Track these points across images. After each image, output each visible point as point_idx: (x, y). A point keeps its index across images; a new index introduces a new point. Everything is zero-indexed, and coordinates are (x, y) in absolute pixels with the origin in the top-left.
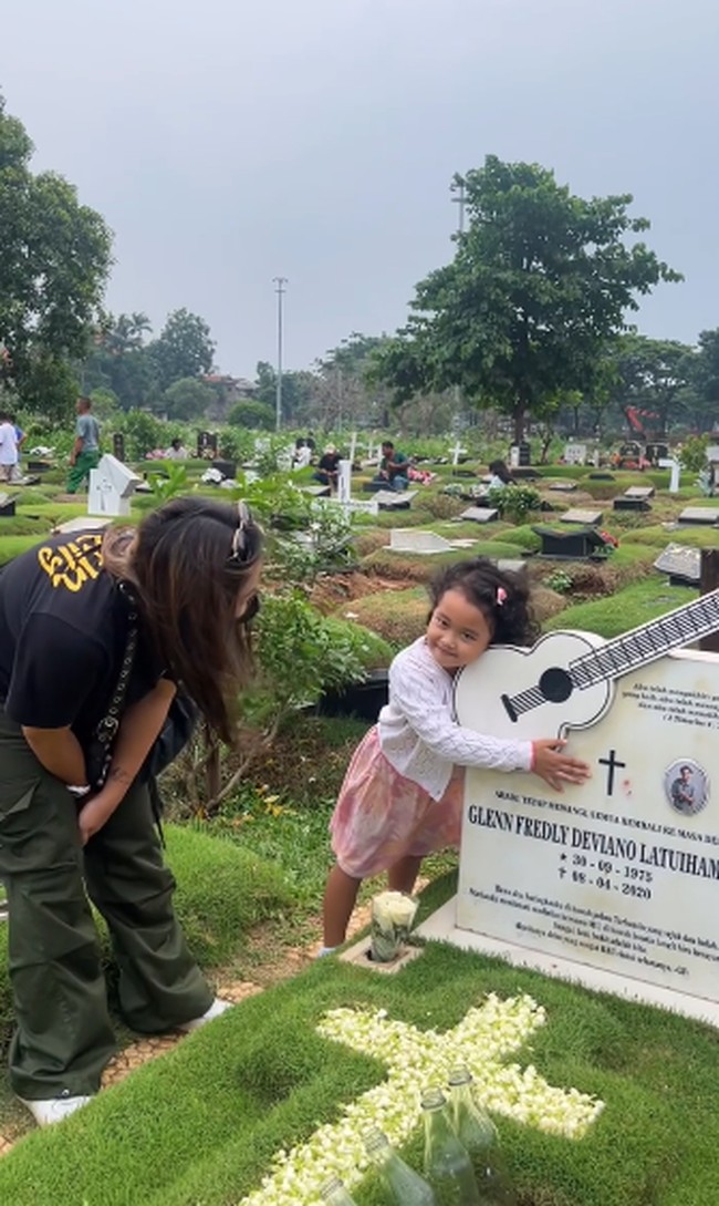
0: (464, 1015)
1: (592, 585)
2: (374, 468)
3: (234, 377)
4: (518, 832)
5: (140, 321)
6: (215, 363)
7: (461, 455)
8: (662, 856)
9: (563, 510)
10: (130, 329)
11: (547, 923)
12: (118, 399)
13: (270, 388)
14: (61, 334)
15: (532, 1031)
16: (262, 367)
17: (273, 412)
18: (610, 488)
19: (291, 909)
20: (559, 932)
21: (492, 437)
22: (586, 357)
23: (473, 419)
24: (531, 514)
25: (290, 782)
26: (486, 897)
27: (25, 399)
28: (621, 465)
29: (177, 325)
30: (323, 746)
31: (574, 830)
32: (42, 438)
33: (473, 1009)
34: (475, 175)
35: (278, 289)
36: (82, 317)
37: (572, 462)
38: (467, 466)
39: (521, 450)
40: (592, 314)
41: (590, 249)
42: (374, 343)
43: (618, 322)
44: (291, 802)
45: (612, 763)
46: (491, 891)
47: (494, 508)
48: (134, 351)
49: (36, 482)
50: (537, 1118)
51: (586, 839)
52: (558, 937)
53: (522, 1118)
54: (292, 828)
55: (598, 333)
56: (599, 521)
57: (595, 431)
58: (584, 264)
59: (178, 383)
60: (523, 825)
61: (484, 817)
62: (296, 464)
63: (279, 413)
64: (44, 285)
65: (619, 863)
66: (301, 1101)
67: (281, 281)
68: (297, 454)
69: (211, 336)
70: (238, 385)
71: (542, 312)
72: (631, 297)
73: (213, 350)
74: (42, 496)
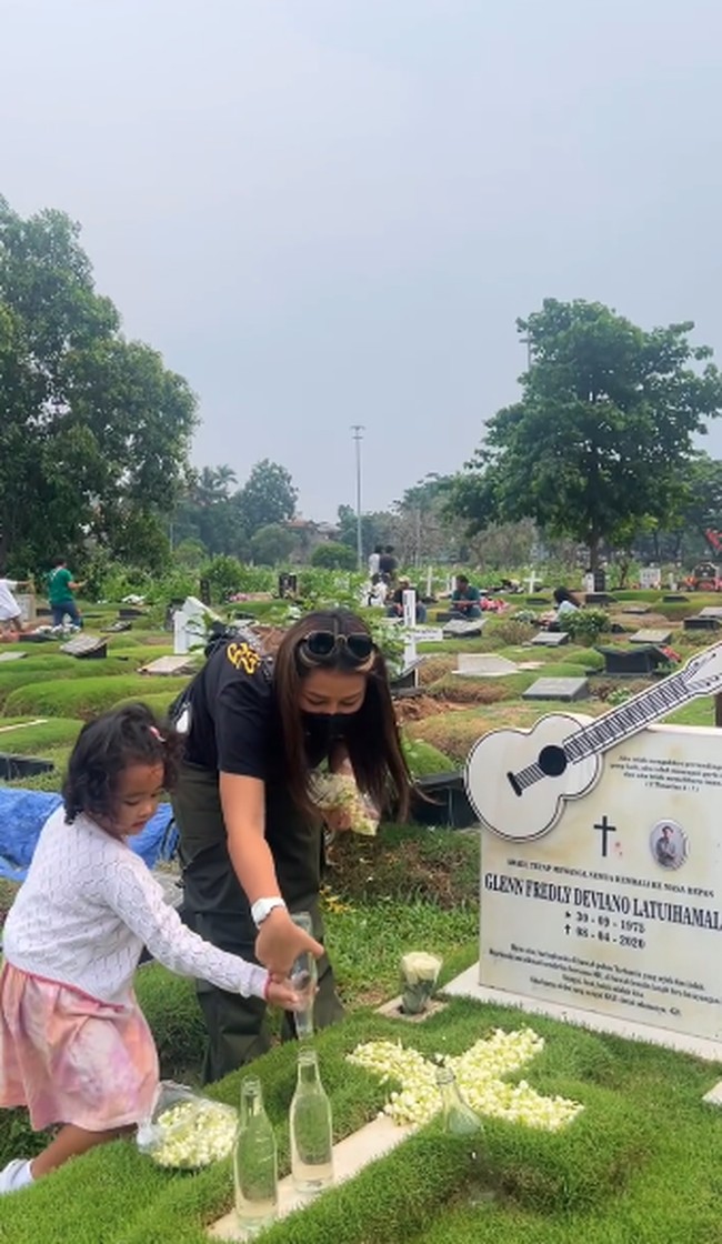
0: (472, 1045)
3: (316, 521)
4: (528, 895)
5: (225, 474)
6: (297, 509)
7: (536, 583)
8: (651, 908)
9: (635, 631)
10: (214, 483)
11: (556, 976)
12: (206, 547)
13: (352, 529)
14: (151, 491)
15: (530, 1056)
16: (343, 510)
17: (353, 552)
18: (685, 609)
19: (344, 987)
20: (569, 984)
21: (572, 567)
23: (553, 549)
24: (603, 637)
25: (350, 881)
26: (504, 956)
27: (117, 552)
28: (697, 586)
29: (260, 474)
30: (380, 847)
31: (576, 890)
32: (134, 588)
33: (481, 1041)
34: (536, 317)
35: (354, 435)
36: (169, 474)
37: (648, 586)
38: (540, 595)
39: (596, 576)
40: (661, 441)
43: (686, 447)
44: (351, 900)
45: (605, 828)
46: (508, 950)
47: (565, 631)
48: (220, 502)
49: (128, 628)
50: (524, 1118)
51: (586, 898)
52: (568, 988)
53: (512, 1118)
54: (350, 922)
55: (667, 460)
56: (668, 640)
57: (678, 556)
59: (262, 530)
60: (533, 887)
61: (498, 882)
62: (372, 600)
63: (359, 551)
64: (134, 445)
65: (616, 917)
67: (357, 428)
68: (373, 590)
69: (293, 484)
70: (319, 529)
72: (698, 422)
73: (295, 497)
74: (133, 640)
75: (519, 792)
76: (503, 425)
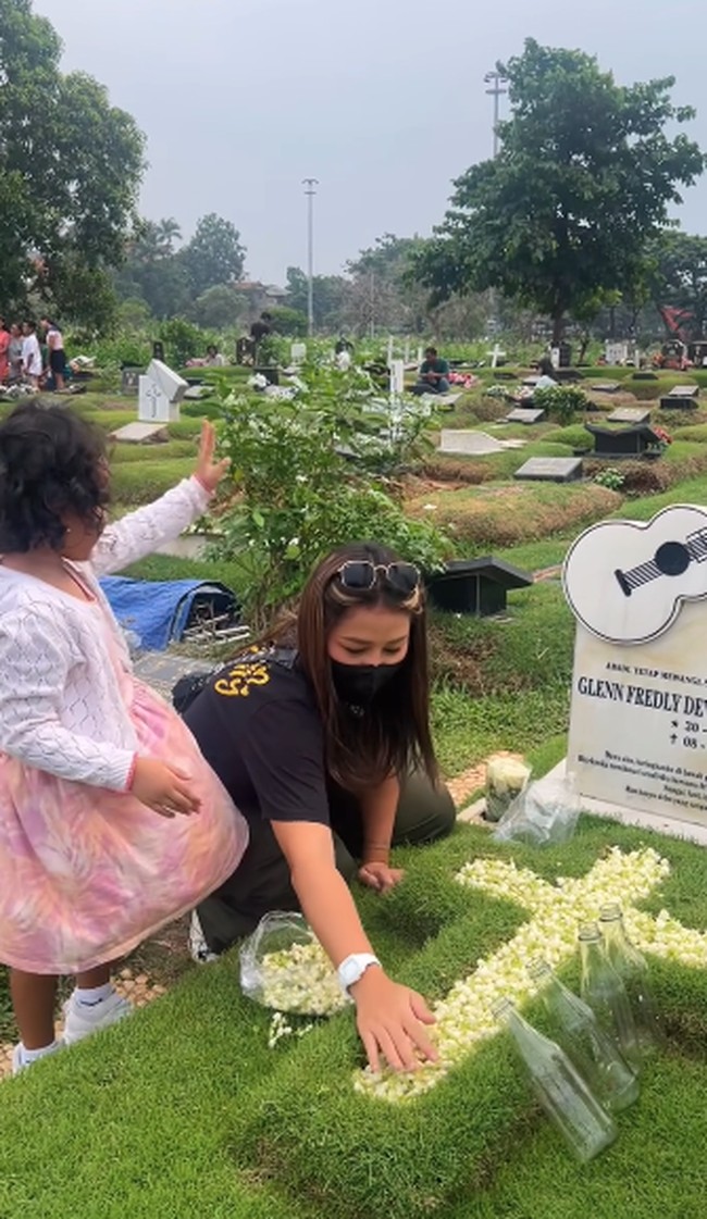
0: (592, 865)
1: (645, 482)
2: (413, 373)
3: (263, 283)
4: (630, 701)
5: (169, 228)
6: (245, 269)
7: (499, 357)
9: (608, 410)
10: (159, 236)
11: (657, 786)
12: (150, 308)
13: (302, 294)
14: (96, 242)
15: (658, 879)
16: (292, 272)
17: (304, 318)
18: (654, 387)
20: (670, 795)
21: (527, 341)
22: (627, 255)
23: (507, 322)
24: (577, 414)
26: (597, 763)
27: (63, 308)
28: (663, 365)
29: (207, 230)
31: (687, 698)
32: (81, 348)
33: (599, 861)
34: (517, 62)
35: (307, 190)
36: (116, 223)
37: (613, 363)
38: (506, 368)
39: (561, 351)
40: (635, 209)
41: (632, 140)
42: (408, 244)
43: (661, 215)
46: (601, 757)
47: (541, 408)
48: (164, 259)
49: (82, 391)
50: (676, 954)
51: (698, 707)
52: (669, 799)
53: (663, 954)
55: (640, 229)
56: (647, 419)
57: (632, 332)
58: (626, 157)
59: (209, 291)
60: (635, 694)
61: (594, 688)
63: (311, 318)
64: (77, 191)
66: (452, 939)
67: (310, 182)
69: (241, 242)
70: (267, 292)
71: (583, 208)
72: (675, 190)
73: (243, 257)
74: (89, 404)
75: (628, 593)
76: (472, 185)
